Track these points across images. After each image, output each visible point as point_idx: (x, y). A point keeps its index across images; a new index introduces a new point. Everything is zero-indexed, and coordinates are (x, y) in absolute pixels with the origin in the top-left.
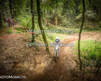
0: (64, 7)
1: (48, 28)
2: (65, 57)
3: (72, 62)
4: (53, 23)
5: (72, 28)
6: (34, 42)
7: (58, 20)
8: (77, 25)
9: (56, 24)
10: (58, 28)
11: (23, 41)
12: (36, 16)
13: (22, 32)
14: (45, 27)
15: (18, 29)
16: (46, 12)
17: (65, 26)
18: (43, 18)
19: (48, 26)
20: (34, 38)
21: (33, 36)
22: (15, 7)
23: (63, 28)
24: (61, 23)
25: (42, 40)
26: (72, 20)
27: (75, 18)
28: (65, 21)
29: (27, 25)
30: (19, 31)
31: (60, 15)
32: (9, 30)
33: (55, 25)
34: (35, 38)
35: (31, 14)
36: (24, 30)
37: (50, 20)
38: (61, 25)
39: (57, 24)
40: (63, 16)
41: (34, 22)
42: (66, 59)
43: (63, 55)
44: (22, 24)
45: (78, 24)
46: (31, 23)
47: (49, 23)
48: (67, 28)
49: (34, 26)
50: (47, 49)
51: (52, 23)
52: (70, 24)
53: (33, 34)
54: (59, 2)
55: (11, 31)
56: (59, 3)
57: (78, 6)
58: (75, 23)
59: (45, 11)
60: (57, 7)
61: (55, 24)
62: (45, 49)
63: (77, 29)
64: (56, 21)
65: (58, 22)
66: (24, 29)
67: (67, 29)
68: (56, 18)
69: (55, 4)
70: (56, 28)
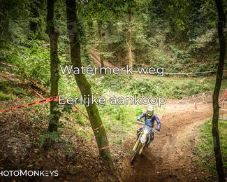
0: (155, 12)
1: (103, 81)
5: (186, 76)
6: (56, 130)
7: (137, 52)
8: (201, 65)
9: (131, 65)
10: (138, 78)
11: (20, 130)
13: (14, 97)
14: (93, 77)
16: (96, 29)
18: (88, 46)
20: (56, 115)
21: (55, 109)
23: (155, 79)
24: (147, 63)
25: (85, 120)
26: (181, 52)
27: (192, 43)
28: (159, 54)
29: (34, 73)
30: (6, 92)
31: (141, 37)
34: (61, 115)
35: (47, 36)
36: (22, 91)
37: (109, 55)
39: (134, 66)
40: (152, 40)
41: (59, 62)
43: (160, 175)
44: (15, 68)
45: (205, 64)
47: (106, 63)
48: (168, 76)
49: (58, 77)
50: (102, 153)
51: (118, 62)
52: (178, 65)
53: (54, 104)
57: (198, 6)
58: (194, 61)
59: (91, 24)
60: (129, 12)
62: (96, 154)
63: (201, 81)
64: (131, 55)
65: (136, 60)
66: (21, 86)
67: (167, 80)
68: (130, 47)
69: (124, 4)
70: (131, 78)
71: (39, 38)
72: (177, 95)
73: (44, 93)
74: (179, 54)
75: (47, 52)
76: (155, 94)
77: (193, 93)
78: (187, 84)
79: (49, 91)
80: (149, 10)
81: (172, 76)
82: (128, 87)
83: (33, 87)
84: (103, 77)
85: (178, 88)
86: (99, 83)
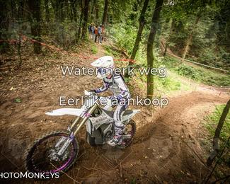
1: (162, 60)
2: (181, 126)
3: (194, 143)
4: (177, 52)
5: (222, 72)
7: (192, 47)
9: (184, 55)
10: (186, 64)
12: (148, 28)
14: (157, 56)
15: (107, 49)
16: (170, 25)
17: (206, 64)
18: (160, 36)
19: (164, 55)
22: (113, 8)
23: (198, 68)
24: (197, 56)
28: (209, 53)
29: (125, 46)
30: (109, 52)
31: (200, 37)
32: (93, 48)
33: (181, 57)
36: (117, 53)
37: (172, 44)
38: (196, 59)
39: (187, 56)
40: (207, 40)
42: (183, 131)
43: (176, 122)
44: (116, 40)
46: (133, 42)
47: (168, 50)
49: (138, 49)
52: (220, 63)
53: (131, 63)
54: (210, 4)
55: (96, 49)
56: (208, 6)
60: (199, 16)
61: (180, 55)
64: (187, 48)
65: (190, 52)
66: (117, 51)
68: (189, 42)
69: (196, 8)
70: (181, 63)
71: (133, 24)
72: (209, 82)
73: (127, 58)
74: (225, 55)
75: (136, 34)
76: (193, 77)
77: (223, 84)
78: (221, 78)
79: (130, 57)
80: (215, 17)
81: (212, 69)
82: (177, 68)
83: (123, 53)
84: (163, 57)
85: (212, 78)
86: (160, 61)
